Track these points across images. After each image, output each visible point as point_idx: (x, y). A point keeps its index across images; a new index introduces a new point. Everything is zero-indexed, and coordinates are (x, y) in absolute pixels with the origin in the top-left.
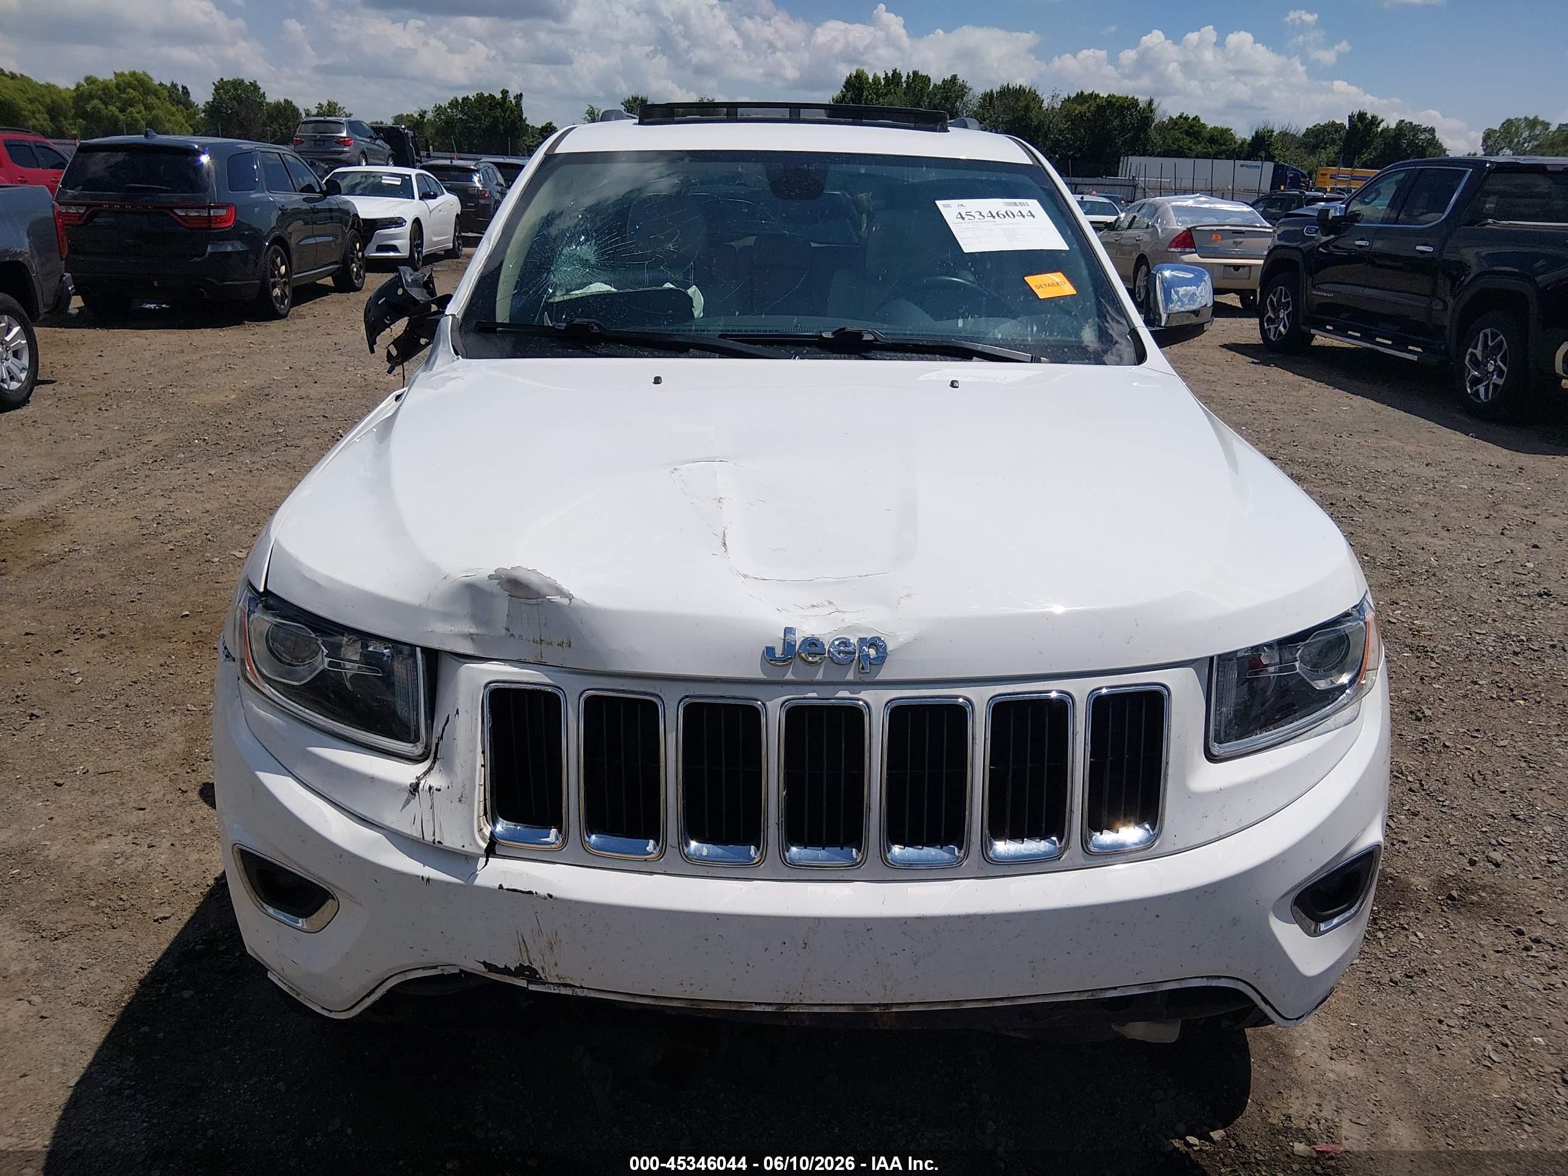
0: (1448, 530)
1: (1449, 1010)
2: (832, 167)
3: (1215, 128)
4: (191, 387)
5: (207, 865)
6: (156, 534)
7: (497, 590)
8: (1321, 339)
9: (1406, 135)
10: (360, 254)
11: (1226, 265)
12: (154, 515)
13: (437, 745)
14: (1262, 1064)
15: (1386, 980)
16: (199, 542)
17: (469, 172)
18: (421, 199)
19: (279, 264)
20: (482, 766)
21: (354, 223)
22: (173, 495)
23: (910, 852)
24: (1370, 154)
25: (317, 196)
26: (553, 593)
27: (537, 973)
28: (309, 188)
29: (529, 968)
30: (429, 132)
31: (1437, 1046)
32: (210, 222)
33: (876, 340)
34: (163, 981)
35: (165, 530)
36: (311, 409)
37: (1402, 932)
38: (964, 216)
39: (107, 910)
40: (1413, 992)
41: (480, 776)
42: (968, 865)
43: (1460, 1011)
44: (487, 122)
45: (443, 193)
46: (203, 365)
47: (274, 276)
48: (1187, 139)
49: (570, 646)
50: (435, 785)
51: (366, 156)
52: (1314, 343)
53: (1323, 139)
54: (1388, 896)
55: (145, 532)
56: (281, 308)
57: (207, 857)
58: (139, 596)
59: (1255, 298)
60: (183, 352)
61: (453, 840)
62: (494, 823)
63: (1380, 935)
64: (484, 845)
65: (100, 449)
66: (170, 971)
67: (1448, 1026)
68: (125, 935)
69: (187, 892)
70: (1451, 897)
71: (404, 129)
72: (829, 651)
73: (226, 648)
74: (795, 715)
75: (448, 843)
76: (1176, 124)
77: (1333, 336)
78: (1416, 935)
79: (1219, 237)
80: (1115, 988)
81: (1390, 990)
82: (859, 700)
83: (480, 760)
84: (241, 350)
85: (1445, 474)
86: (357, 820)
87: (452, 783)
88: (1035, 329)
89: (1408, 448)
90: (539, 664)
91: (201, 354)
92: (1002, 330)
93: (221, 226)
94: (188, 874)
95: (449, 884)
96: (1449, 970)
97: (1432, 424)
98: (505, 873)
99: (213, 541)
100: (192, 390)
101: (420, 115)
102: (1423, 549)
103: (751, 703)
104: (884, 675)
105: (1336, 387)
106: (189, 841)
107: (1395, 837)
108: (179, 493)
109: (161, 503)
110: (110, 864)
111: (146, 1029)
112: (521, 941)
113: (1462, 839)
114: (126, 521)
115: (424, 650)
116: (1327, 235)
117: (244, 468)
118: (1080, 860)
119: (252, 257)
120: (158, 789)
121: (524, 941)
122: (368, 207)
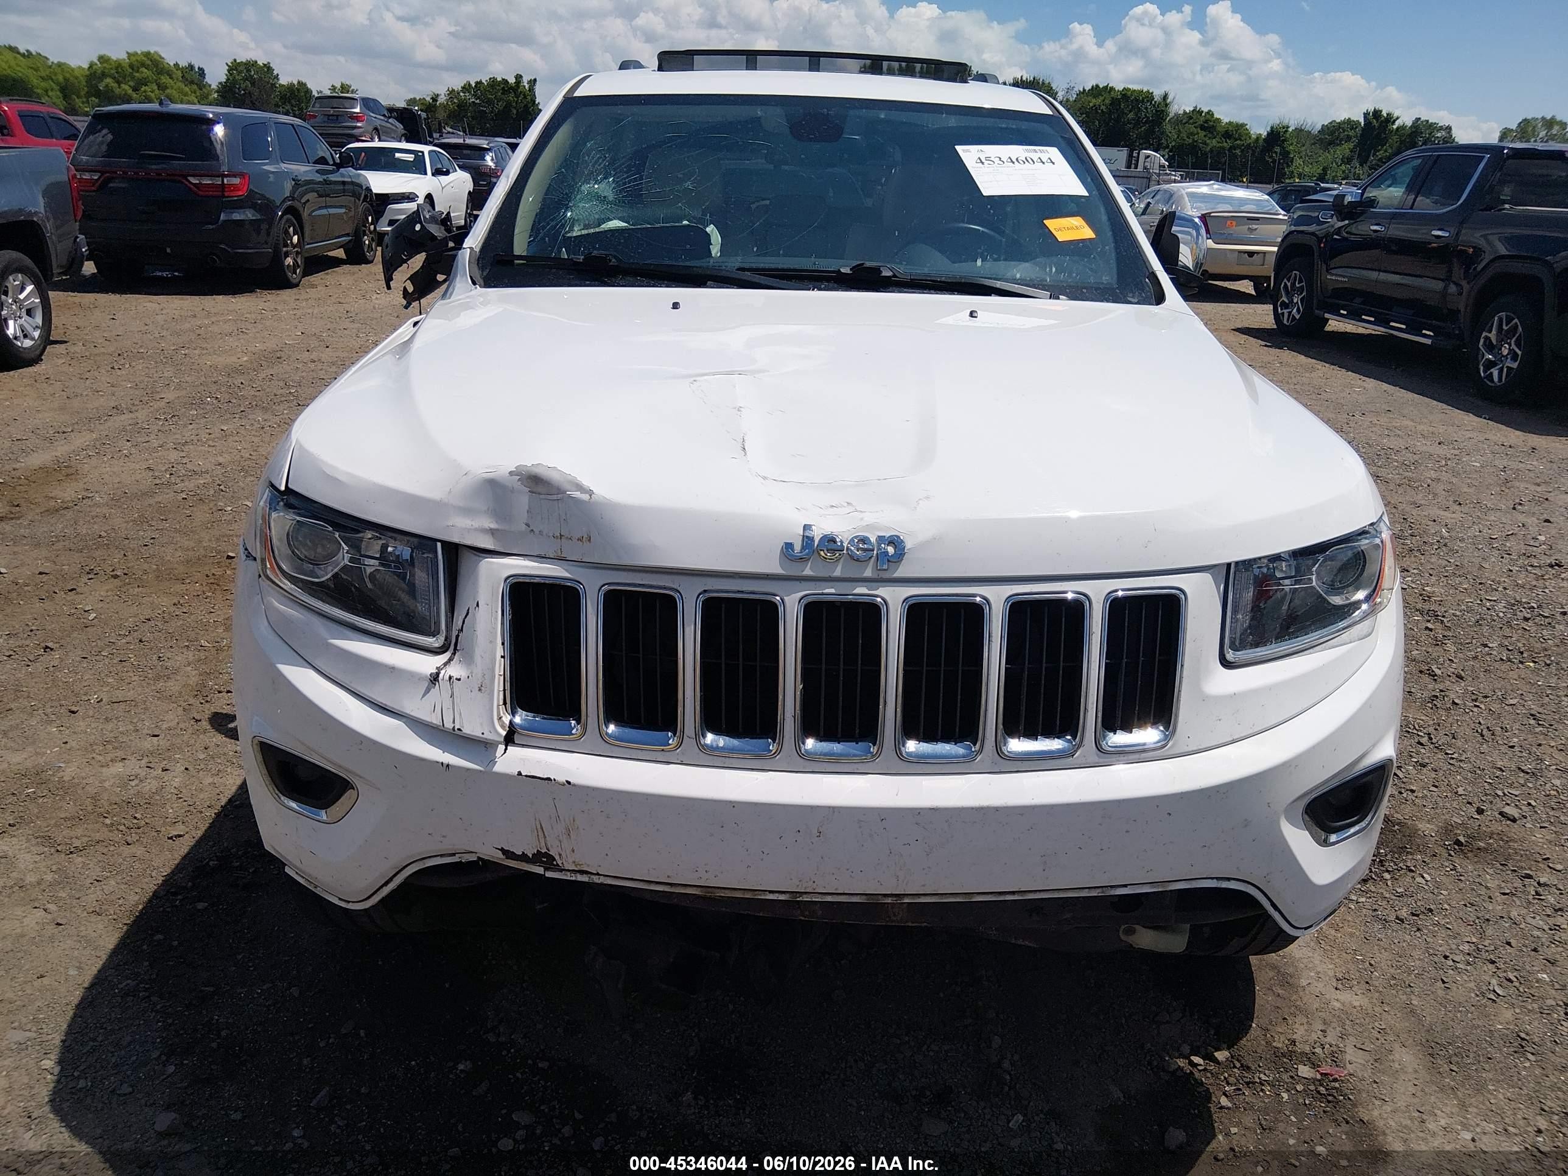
0: (1460, 504)
1: (1454, 947)
2: (851, 112)
3: (1230, 123)
4: (203, 349)
5: (221, 789)
6: (169, 484)
7: (518, 485)
8: (1335, 324)
9: (1422, 133)
10: (372, 227)
11: (1240, 252)
12: (167, 466)
13: (457, 637)
14: (1268, 992)
15: (1392, 918)
16: (212, 492)
17: (481, 151)
18: (433, 175)
19: (292, 234)
20: (502, 657)
21: (366, 196)
22: (186, 448)
23: (926, 748)
24: (1386, 151)
25: (330, 168)
26: (574, 489)
27: (554, 859)
28: (322, 161)
29: (547, 855)
30: (441, 115)
31: (1442, 980)
32: (223, 191)
33: (895, 276)
34: (175, 894)
35: (178, 481)
36: (323, 372)
37: (1408, 873)
38: (983, 160)
39: (122, 828)
40: (1419, 930)
41: (500, 667)
42: (982, 761)
43: (1466, 948)
44: (500, 106)
45: (456, 171)
46: (215, 329)
47: (286, 245)
48: (1202, 133)
49: (589, 540)
50: (455, 675)
51: (378, 133)
52: (1328, 328)
53: (1339, 136)
54: (1395, 841)
55: (158, 481)
56: (294, 278)
57: (221, 780)
58: (152, 541)
59: (1269, 285)
60: (195, 316)
61: (472, 728)
62: (513, 714)
63: (1387, 876)
64: (504, 733)
65: (113, 404)
66: (184, 884)
67: (1454, 961)
68: (139, 851)
69: (201, 812)
70: (1458, 843)
71: (417, 111)
72: (848, 548)
73: (246, 549)
74: (814, 611)
75: (467, 730)
76: (1191, 118)
77: (1347, 320)
78: (1423, 877)
79: (1234, 223)
80: (1125, 886)
81: (1395, 927)
82: (877, 596)
83: (499, 651)
84: (253, 316)
85: (1456, 452)
86: (377, 708)
87: (472, 673)
88: (1054, 270)
89: (1420, 427)
90: (560, 559)
91: (214, 319)
92: (1020, 270)
93: (232, 194)
94: (202, 796)
95: (468, 770)
96: (1455, 910)
97: (1445, 406)
98: (523, 760)
99: (226, 492)
100: (205, 351)
101: (432, 98)
102: (1434, 521)
103: (769, 598)
104: (901, 572)
105: (1348, 370)
106: (202, 766)
107: (1403, 786)
108: (191, 447)
109: (173, 456)
110: (124, 786)
111: (159, 937)
112: (539, 827)
113: (1470, 789)
114: (139, 471)
115: (445, 544)
116: (1343, 221)
117: (257, 425)
118: (1094, 756)
119: (264, 226)
120: (171, 718)
121: (542, 828)
122: (381, 182)
